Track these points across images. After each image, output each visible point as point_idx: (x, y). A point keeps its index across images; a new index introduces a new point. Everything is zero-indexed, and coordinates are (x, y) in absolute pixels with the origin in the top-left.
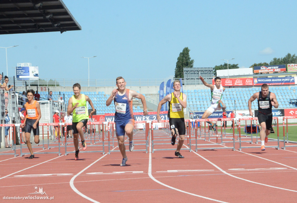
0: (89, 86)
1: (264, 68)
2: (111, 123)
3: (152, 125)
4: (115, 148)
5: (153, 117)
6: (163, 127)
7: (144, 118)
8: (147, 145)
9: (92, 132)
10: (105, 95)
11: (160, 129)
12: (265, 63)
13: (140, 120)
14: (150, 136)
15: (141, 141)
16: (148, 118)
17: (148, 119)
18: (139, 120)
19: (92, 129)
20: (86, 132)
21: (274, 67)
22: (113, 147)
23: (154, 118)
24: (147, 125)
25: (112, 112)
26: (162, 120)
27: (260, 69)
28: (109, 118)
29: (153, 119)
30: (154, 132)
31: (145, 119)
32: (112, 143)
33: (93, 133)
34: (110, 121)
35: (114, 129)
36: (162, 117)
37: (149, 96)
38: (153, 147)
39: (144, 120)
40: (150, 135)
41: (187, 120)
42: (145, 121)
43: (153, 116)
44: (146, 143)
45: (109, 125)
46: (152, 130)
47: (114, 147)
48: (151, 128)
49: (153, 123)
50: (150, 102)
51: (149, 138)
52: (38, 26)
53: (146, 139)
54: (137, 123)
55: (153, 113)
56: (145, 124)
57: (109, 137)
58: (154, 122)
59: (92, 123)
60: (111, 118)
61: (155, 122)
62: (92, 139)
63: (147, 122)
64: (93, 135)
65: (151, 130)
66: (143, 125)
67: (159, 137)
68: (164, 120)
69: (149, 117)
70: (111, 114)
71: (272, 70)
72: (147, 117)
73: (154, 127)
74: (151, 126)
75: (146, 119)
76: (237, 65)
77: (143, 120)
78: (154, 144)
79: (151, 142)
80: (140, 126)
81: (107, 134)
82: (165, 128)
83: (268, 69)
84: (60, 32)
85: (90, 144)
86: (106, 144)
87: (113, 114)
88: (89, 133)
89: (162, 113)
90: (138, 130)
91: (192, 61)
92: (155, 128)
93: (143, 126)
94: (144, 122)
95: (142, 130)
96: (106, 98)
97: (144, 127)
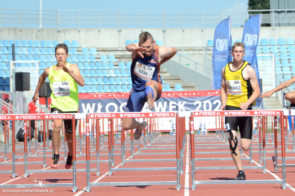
0: (41, 27)
2: (92, 116)
3: (192, 123)
4: (103, 176)
5: (195, 104)
6: (218, 127)
7: (173, 105)
8: (180, 171)
9: (47, 138)
10: (80, 49)
11: (210, 132)
13: (164, 110)
14: (186, 149)
15: (166, 161)
16: (181, 105)
17: (184, 108)
18: (160, 110)
19: (46, 131)
20: (32, 139)
22: (98, 174)
23: (198, 105)
24: (181, 121)
25: (96, 91)
26: (216, 109)
28: (88, 105)
29: (194, 107)
30: (197, 139)
31: (175, 107)
32: (95, 166)
33: (51, 142)
34: (92, 111)
35: (99, 132)
36: (217, 104)
37: (185, 52)
38: (193, 175)
39: (173, 109)
40: (186, 146)
41: (276, 111)
42: (176, 112)
43: (194, 102)
44: (176, 164)
45: (87, 121)
46: (191, 135)
47: (100, 175)
48: (190, 129)
49: (194, 118)
50: (187, 66)
51: (185, 153)
53: (177, 156)
54: (156, 116)
55: (194, 94)
56: (174, 119)
57: (87, 150)
58: (197, 114)
59: (47, 117)
60: (94, 105)
61: (199, 116)
62: (46, 155)
63: (181, 115)
64: (51, 144)
65: (188, 135)
66: (171, 121)
67: (208, 153)
68: (220, 110)
69: (185, 103)
70: (93, 95)
72: (180, 103)
73: (196, 128)
74: (190, 125)
75: (177, 107)
77: (171, 111)
78: (197, 168)
79: (190, 164)
80: (162, 125)
81: (84, 143)
82: (221, 131)
85: (42, 167)
86: (81, 166)
87: (97, 95)
88: (40, 141)
89: (215, 95)
90: (157, 135)
92: (198, 129)
93: (171, 123)
94: (172, 115)
95: (167, 135)
96: (81, 56)
97: (172, 127)
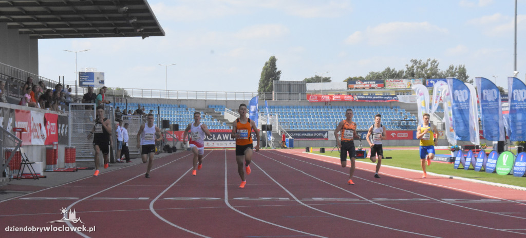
1: (360, 83)
10: (188, 109)
12: (361, 77)
21: (371, 82)
27: (355, 83)
52: (118, 30)
71: (368, 86)
76: (329, 78)
83: (364, 85)
84: (141, 38)
91: (279, 72)
